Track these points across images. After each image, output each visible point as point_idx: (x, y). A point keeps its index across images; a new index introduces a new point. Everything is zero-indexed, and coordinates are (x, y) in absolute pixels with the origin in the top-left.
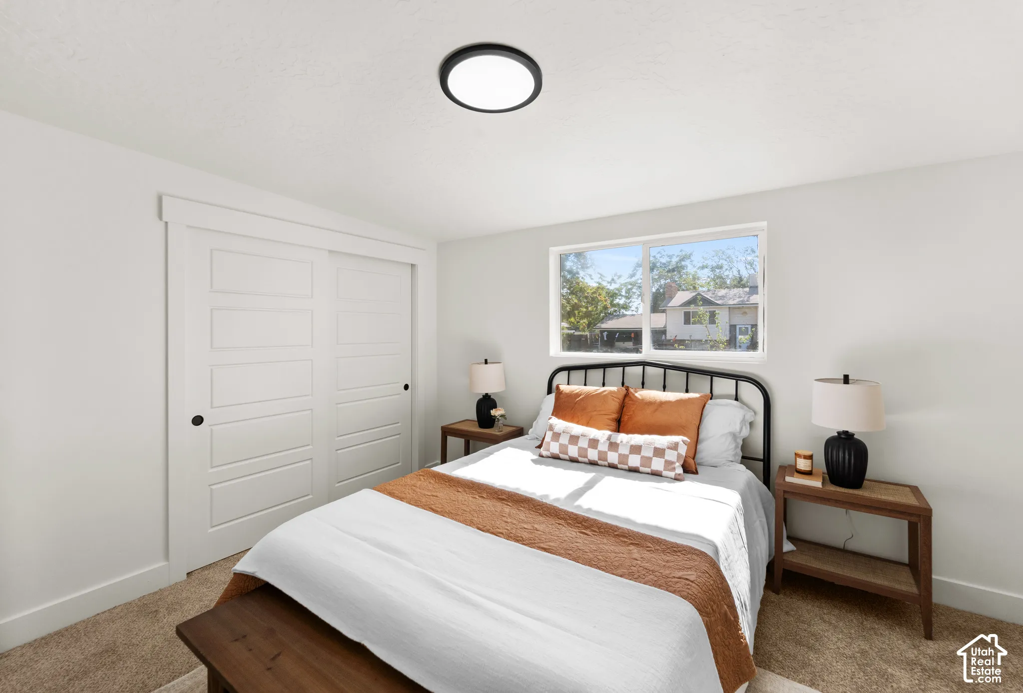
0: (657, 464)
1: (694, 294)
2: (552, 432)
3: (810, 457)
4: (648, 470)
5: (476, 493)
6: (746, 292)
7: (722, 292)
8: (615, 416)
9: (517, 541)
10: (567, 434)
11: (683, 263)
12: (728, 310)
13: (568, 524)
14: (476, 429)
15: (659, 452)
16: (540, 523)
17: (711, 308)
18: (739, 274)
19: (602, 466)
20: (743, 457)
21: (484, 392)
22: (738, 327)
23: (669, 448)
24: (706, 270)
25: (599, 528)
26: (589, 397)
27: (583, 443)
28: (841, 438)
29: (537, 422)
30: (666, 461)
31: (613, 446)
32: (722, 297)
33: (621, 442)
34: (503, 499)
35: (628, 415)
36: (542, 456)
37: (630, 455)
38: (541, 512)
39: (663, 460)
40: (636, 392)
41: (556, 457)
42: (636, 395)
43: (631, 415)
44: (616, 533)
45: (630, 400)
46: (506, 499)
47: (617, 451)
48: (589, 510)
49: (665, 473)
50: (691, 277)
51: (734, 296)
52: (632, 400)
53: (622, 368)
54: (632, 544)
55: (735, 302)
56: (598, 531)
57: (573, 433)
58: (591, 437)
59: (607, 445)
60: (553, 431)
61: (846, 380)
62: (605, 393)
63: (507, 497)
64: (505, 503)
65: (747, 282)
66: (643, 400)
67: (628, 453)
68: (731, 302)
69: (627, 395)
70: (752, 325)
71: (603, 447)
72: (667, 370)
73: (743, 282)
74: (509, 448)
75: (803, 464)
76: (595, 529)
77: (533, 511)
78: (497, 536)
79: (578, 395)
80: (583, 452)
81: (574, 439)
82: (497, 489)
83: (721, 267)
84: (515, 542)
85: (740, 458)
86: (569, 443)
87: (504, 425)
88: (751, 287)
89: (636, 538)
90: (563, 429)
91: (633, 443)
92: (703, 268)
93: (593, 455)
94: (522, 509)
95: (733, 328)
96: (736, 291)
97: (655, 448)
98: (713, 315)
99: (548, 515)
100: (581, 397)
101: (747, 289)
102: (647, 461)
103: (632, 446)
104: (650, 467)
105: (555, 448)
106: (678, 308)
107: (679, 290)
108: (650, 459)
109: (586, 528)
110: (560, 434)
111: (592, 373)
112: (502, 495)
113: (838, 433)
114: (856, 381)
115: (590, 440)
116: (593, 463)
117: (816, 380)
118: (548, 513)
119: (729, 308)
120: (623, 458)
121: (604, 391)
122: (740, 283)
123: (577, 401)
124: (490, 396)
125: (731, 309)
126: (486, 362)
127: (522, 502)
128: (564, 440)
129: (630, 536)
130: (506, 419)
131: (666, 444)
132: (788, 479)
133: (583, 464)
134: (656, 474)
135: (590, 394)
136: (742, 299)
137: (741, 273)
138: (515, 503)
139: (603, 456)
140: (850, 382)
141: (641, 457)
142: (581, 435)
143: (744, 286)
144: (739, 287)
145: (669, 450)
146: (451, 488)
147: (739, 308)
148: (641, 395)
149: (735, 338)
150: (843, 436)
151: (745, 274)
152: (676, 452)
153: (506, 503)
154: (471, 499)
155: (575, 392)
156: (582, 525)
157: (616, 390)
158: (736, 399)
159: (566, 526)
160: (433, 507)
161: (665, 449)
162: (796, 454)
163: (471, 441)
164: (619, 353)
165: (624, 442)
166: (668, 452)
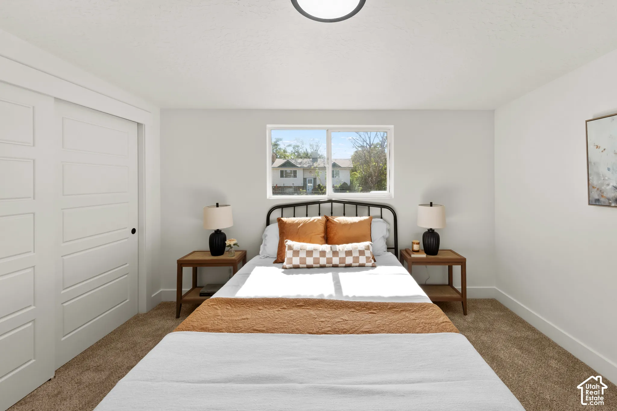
0: (362, 260)
1: (285, 161)
2: (292, 251)
3: (419, 244)
4: (357, 264)
5: (277, 307)
6: (311, 161)
7: (300, 160)
8: (323, 235)
9: (345, 333)
10: (303, 251)
11: (278, 143)
12: (302, 170)
13: (357, 310)
14: (210, 257)
15: (362, 253)
16: (343, 315)
17: (294, 169)
18: (307, 151)
19: (328, 267)
20: (388, 248)
21: (216, 229)
22: (307, 179)
23: (366, 249)
24: (290, 147)
25: (377, 307)
26: (305, 224)
27: (316, 255)
28: (430, 232)
29: (265, 245)
30: (367, 257)
31: (335, 253)
32: (300, 163)
33: (339, 250)
34: (302, 306)
35: (333, 233)
36: (286, 268)
37: (346, 257)
38: (335, 307)
39: (365, 257)
40: (334, 219)
41: (296, 267)
42: (335, 220)
43: (335, 233)
44: (388, 307)
45: (331, 224)
46: (304, 305)
47: (338, 256)
48: (354, 297)
49: (367, 264)
50: (282, 151)
51: (306, 162)
52: (333, 224)
53: (318, 205)
54: (401, 311)
55: (307, 166)
56: (377, 309)
57: (308, 249)
58: (320, 250)
59: (332, 253)
60: (293, 249)
61: (431, 205)
62: (315, 221)
63: (303, 303)
64: (306, 309)
65: (311, 155)
66: (340, 223)
67: (345, 256)
68: (305, 166)
69: (328, 220)
70: (314, 178)
71: (329, 255)
72: (345, 204)
73: (308, 156)
74: (257, 267)
75: (416, 247)
76: (375, 308)
77: (330, 308)
78: (328, 334)
79: (298, 224)
80: (316, 260)
81: (310, 253)
82: (292, 299)
83: (298, 147)
84: (344, 334)
85: (387, 249)
86: (307, 256)
87: (235, 251)
88: (313, 158)
89: (400, 307)
90: (300, 247)
91: (346, 249)
92: (290, 146)
93: (323, 261)
94: (320, 309)
95: (305, 179)
96: (306, 160)
97: (359, 250)
98: (295, 172)
99: (341, 308)
100: (301, 225)
101: (311, 159)
102: (356, 259)
103: (346, 252)
104: (358, 262)
105: (296, 261)
106: (278, 168)
107: (277, 158)
108: (358, 258)
109: (369, 309)
110: (299, 251)
111: (298, 209)
112: (299, 303)
113: (428, 230)
114: (436, 205)
115: (320, 252)
116: (323, 266)
117: (419, 205)
118: (340, 307)
119: (303, 169)
120: (342, 260)
121: (315, 220)
122: (307, 156)
123: (299, 228)
124: (221, 231)
125: (304, 169)
126: (217, 205)
127: (317, 304)
128: (303, 255)
129: (397, 306)
130: (238, 246)
131: (364, 247)
132: (413, 256)
133: (316, 268)
134: (362, 266)
135: (307, 222)
136: (309, 165)
137: (307, 150)
138: (312, 306)
139: (329, 261)
140: (433, 205)
141: (353, 257)
142: (314, 250)
143: (309, 158)
144: (307, 158)
145: (366, 250)
146: (250, 308)
147: (308, 169)
148: (338, 220)
149: (306, 185)
150: (430, 231)
151: (309, 151)
152: (369, 251)
153: (305, 307)
154: (277, 312)
155: (295, 222)
156: (366, 308)
157: (321, 219)
158: (382, 218)
159: (358, 312)
160: (255, 328)
161: (364, 250)
162: (412, 243)
163: (198, 268)
164: (311, 195)
165: (341, 249)
166: (366, 251)
